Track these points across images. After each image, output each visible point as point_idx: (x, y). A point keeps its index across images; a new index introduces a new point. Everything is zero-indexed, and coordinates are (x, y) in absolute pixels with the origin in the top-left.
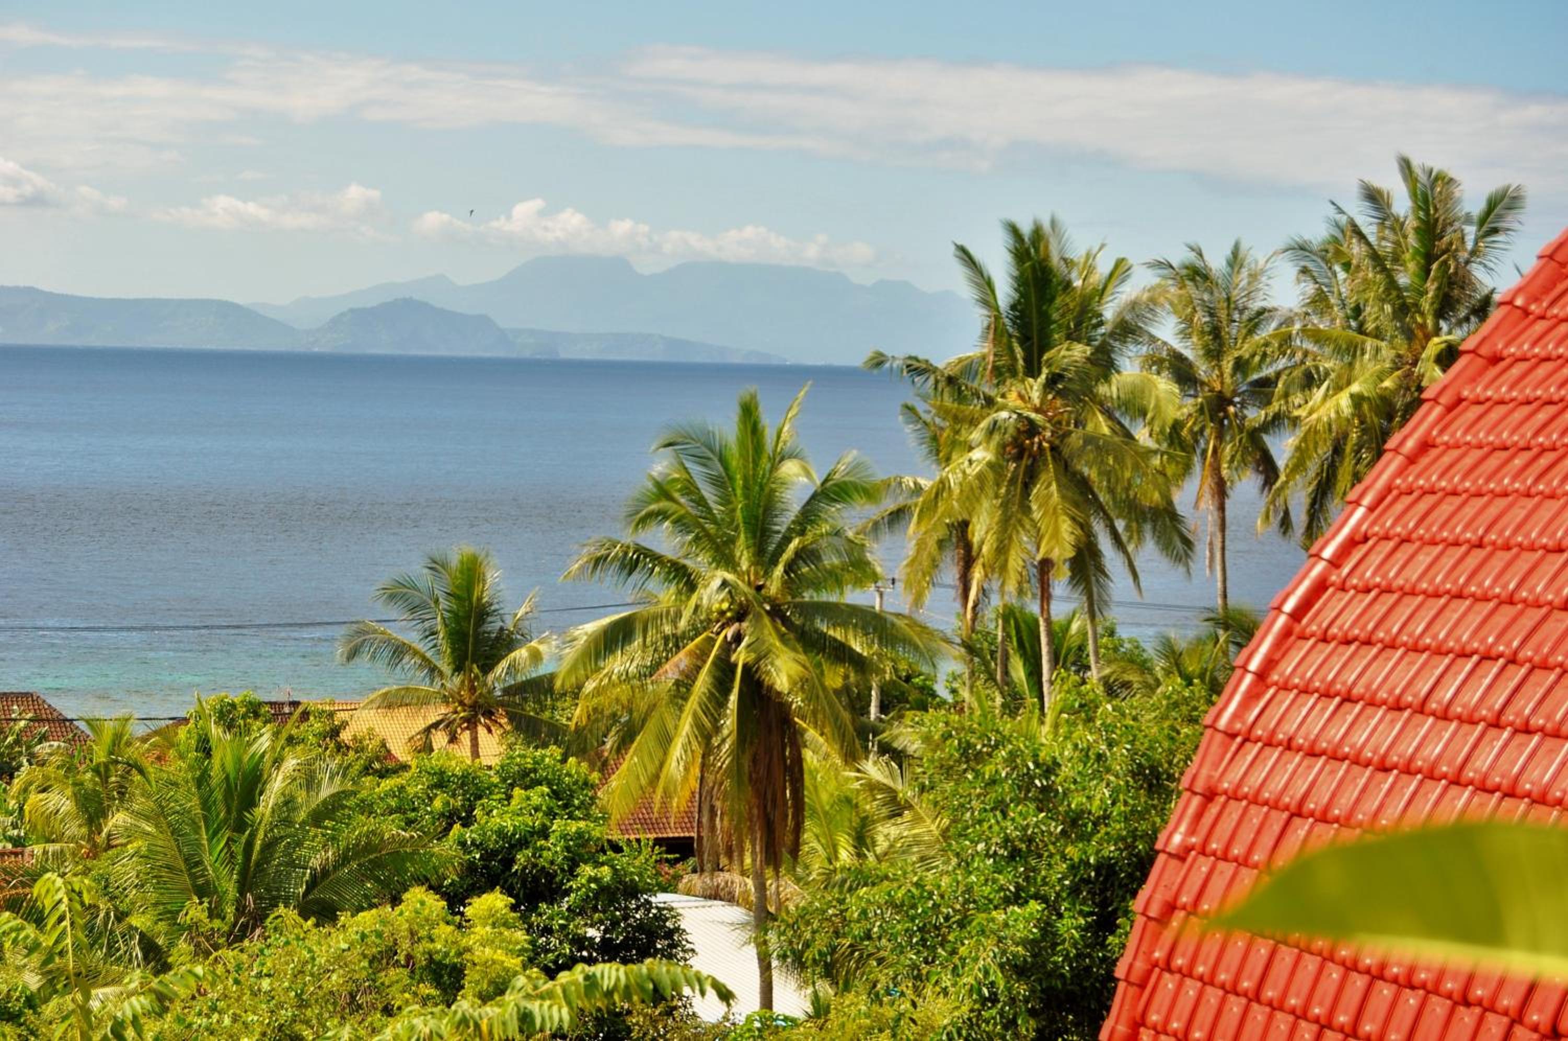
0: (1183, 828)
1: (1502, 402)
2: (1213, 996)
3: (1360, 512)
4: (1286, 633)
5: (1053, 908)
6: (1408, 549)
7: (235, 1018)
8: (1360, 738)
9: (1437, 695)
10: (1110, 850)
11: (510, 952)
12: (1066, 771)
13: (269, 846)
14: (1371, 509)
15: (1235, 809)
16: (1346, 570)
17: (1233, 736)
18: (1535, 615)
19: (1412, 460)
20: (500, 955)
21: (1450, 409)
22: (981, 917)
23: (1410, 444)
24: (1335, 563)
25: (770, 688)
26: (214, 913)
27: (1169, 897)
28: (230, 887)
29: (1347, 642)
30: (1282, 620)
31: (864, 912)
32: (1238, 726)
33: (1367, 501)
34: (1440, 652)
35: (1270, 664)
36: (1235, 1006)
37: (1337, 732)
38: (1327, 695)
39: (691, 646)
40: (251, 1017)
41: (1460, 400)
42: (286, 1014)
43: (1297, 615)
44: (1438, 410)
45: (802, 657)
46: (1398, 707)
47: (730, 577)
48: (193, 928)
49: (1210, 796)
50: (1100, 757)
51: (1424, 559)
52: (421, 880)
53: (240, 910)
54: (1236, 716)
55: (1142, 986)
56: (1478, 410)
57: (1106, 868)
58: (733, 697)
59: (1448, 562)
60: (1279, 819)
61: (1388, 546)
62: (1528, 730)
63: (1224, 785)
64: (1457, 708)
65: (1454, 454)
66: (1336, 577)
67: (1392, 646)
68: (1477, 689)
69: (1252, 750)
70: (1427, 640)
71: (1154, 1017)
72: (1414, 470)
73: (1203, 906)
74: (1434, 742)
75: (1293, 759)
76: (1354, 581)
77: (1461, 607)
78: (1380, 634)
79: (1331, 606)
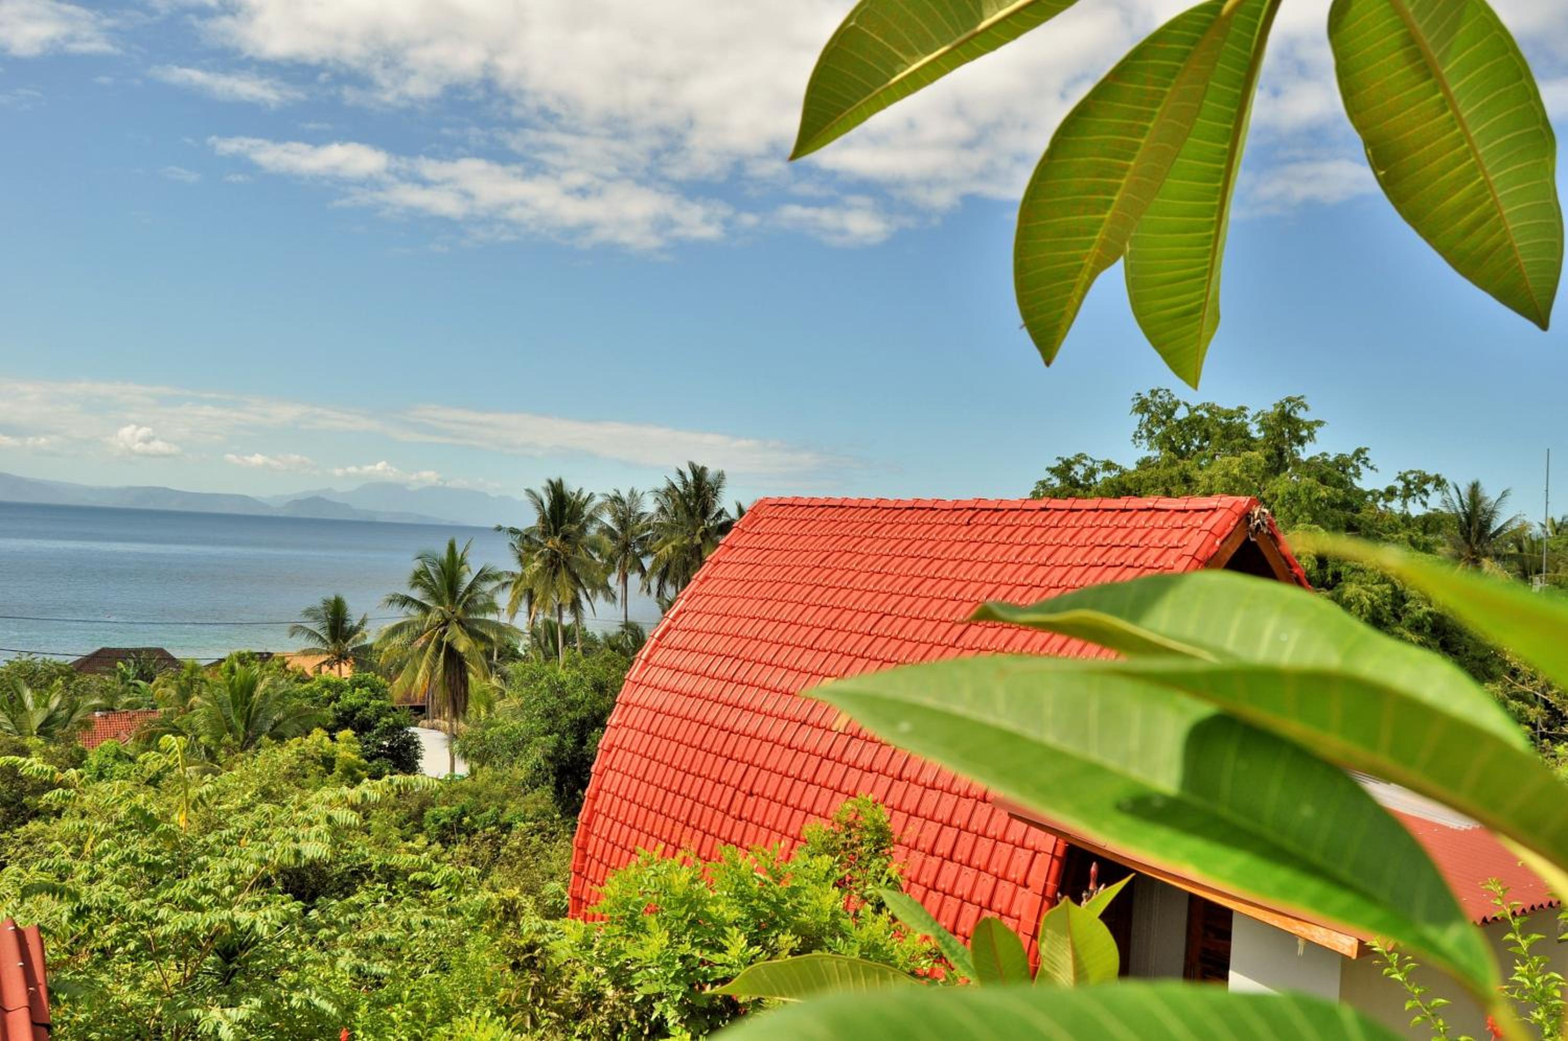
0: (617, 717)
1: (734, 563)
2: (627, 779)
3: (683, 601)
4: (656, 645)
5: (563, 735)
6: (700, 616)
7: (245, 784)
8: (681, 685)
9: (710, 670)
10: (585, 714)
11: (354, 753)
12: (570, 685)
13: (258, 712)
14: (687, 600)
15: (636, 710)
16: (678, 622)
17: (636, 683)
18: (745, 641)
19: (701, 583)
20: (349, 755)
21: (715, 565)
22: (536, 740)
23: (701, 577)
24: (674, 620)
25: (456, 651)
26: (235, 738)
27: (611, 742)
28: (241, 727)
29: (678, 649)
30: (654, 641)
31: (492, 737)
32: (637, 680)
33: (685, 597)
34: (711, 654)
35: (649, 656)
36: (635, 782)
37: (673, 682)
38: (670, 668)
39: (426, 635)
40: (252, 784)
41: (719, 562)
42: (265, 783)
43: (659, 639)
44: (711, 565)
45: (469, 639)
46: (696, 674)
47: (442, 608)
48: (227, 746)
49: (627, 705)
50: (581, 680)
51: (705, 620)
52: (319, 725)
53: (246, 737)
54: (637, 676)
55: (601, 775)
56: (725, 566)
57: (583, 722)
58: (442, 654)
59: (714, 621)
60: (652, 714)
61: (693, 614)
62: (742, 683)
63: (632, 701)
64: (717, 675)
65: (716, 581)
66: (674, 625)
67: (694, 651)
68: (724, 668)
69: (642, 688)
70: (706, 650)
71: (605, 787)
72: (703, 586)
73: (624, 746)
74: (708, 687)
75: (657, 692)
76: (680, 627)
77: (719, 637)
78: (689, 647)
79: (671, 636)
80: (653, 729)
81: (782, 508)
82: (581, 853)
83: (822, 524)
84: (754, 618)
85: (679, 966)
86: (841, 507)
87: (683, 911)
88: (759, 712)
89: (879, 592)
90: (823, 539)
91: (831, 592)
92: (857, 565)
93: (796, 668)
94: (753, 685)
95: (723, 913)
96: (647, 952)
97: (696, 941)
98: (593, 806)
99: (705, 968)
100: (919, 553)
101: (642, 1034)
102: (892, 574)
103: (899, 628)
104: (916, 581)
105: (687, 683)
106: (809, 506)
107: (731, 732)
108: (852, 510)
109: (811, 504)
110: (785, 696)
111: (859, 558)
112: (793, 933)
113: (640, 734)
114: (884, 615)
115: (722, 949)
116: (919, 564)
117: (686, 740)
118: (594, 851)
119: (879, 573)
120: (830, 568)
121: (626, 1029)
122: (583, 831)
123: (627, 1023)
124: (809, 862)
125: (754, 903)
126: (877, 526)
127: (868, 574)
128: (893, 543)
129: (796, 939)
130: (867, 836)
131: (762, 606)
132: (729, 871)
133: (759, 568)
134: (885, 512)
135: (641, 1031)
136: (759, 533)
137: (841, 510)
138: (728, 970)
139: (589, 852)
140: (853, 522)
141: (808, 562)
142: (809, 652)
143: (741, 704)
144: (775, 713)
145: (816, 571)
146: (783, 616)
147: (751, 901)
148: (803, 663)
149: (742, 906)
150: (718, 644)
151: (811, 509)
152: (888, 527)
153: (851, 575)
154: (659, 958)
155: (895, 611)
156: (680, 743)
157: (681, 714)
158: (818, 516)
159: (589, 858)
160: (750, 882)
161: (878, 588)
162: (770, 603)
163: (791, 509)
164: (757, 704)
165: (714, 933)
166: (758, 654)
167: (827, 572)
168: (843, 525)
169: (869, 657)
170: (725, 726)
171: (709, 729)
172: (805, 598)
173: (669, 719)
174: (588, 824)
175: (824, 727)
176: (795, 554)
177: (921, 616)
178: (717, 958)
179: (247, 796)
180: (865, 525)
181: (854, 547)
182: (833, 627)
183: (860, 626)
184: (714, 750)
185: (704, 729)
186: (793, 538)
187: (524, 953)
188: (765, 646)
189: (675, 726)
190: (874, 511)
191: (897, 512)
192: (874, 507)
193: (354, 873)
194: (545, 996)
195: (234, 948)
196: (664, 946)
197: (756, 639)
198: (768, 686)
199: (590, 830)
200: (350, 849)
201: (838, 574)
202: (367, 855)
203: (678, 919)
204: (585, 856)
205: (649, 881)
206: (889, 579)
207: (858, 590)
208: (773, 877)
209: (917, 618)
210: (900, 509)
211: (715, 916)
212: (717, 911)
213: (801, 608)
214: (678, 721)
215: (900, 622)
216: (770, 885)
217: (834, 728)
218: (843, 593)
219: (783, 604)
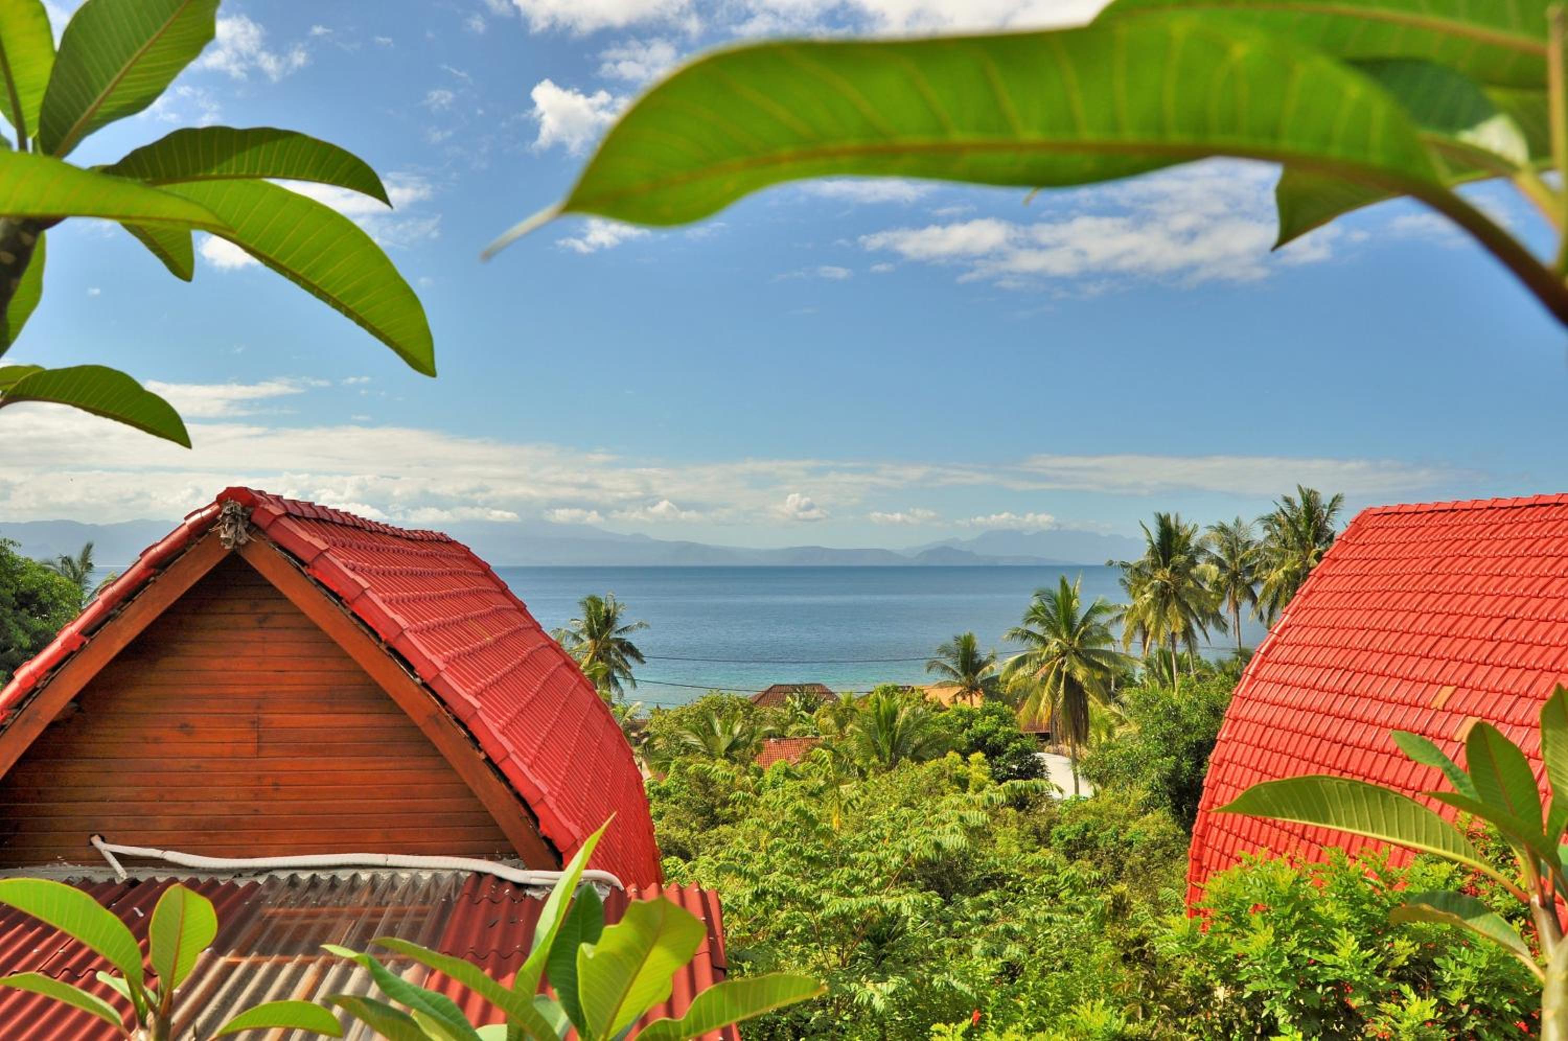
0: (1226, 731)
1: (1339, 575)
3: (1288, 616)
4: (1262, 661)
5: (1180, 758)
6: (1306, 630)
7: (891, 797)
8: (1290, 698)
9: (1319, 682)
10: (1200, 737)
11: (985, 774)
12: (1184, 709)
13: (901, 737)
14: (1292, 615)
15: (1245, 724)
16: (1283, 637)
17: (1244, 698)
18: (1355, 653)
19: (1306, 597)
20: (981, 776)
21: (1319, 578)
22: (1153, 762)
23: (1305, 592)
24: (1279, 635)
25: (1076, 680)
26: (882, 760)
27: (1222, 756)
28: (887, 750)
29: (1285, 664)
30: (1260, 656)
31: (1111, 759)
32: (1245, 695)
33: (1290, 612)
34: (1319, 667)
35: (1256, 672)
37: (1282, 696)
38: (1278, 683)
39: (1047, 665)
40: (896, 797)
41: (1323, 575)
42: (908, 796)
43: (1266, 654)
44: (1315, 579)
45: (1086, 669)
46: (1305, 687)
47: (1060, 641)
48: (874, 765)
49: (1236, 720)
50: (1195, 704)
51: (1312, 633)
52: (952, 749)
53: (891, 759)
54: (1244, 691)
55: (1213, 789)
56: (1329, 579)
57: (1199, 744)
58: (1062, 684)
59: (1321, 634)
60: (1262, 728)
61: (1298, 629)
62: (1354, 695)
63: (1241, 716)
64: (1327, 688)
65: (1322, 595)
66: (1279, 640)
67: (1301, 665)
68: (1334, 680)
69: (1250, 703)
70: (1314, 663)
71: (1218, 800)
72: (1307, 601)
73: (1235, 760)
74: (1319, 700)
75: (1266, 706)
76: (1286, 641)
77: (1327, 650)
78: (1297, 661)
79: (1278, 651)
80: (1263, 743)
81: (1387, 517)
82: (1196, 864)
83: (1432, 530)
84: (1363, 629)
85: (1286, 963)
86: (1453, 510)
87: (1288, 910)
88: (1373, 724)
89: (1500, 595)
90: (1434, 545)
91: (1446, 598)
92: (1473, 569)
93: (1411, 677)
94: (1365, 697)
95: (1332, 914)
96: (1252, 948)
97: (1305, 940)
98: (1206, 818)
99: (1315, 968)
100: (1544, 551)
101: (1254, 1033)
102: (1514, 576)
103: (1525, 632)
104: (1542, 582)
105: (1296, 697)
106: (1416, 513)
107: (1344, 745)
108: (1465, 513)
109: (1419, 510)
110: (1400, 707)
111: (1475, 561)
112: (1409, 939)
113: (1251, 749)
114: (1508, 619)
115: (1332, 950)
116: (1545, 563)
117: (1298, 754)
118: (1210, 863)
119: (1499, 575)
120: (1443, 574)
121: (1237, 1027)
122: (1198, 844)
123: (1240, 1022)
124: (1425, 869)
125: (1366, 907)
126: (1493, 527)
127: (1486, 578)
128: (1512, 543)
129: (1414, 945)
130: (1492, 845)
131: (1370, 617)
132: (1336, 872)
133: (1366, 579)
134: (1503, 511)
135: (1253, 1029)
136: (1364, 544)
137: (1452, 514)
138: (1339, 972)
139: (1205, 863)
140: (1466, 525)
141: (1419, 569)
142: (1424, 660)
143: (1354, 716)
144: (1390, 723)
145: (1427, 579)
146: (1395, 624)
147: (1362, 904)
148: (1419, 672)
149: (1353, 909)
150: (1325, 657)
151: (1419, 516)
152: (1507, 527)
153: (1467, 579)
154: (1265, 955)
155: (1521, 614)
156: (1292, 756)
157: (1292, 727)
158: (1427, 521)
159: (1204, 870)
160: (1360, 885)
161: (1498, 591)
162: (1380, 613)
163: (1397, 517)
164: (1370, 715)
165: (1324, 934)
166: (1370, 665)
167: (1440, 578)
168: (1455, 528)
169: (1492, 664)
170: (1339, 738)
171: (1321, 742)
172: (1417, 606)
173: (1279, 733)
174: (1202, 836)
175: (1446, 738)
176: (1404, 562)
177: (1550, 618)
178: (1327, 959)
179: (892, 808)
180: (1481, 528)
181: (1468, 551)
182: (1450, 634)
183: (1480, 632)
184: (1328, 762)
185: (1316, 741)
186: (1401, 546)
187: (1133, 946)
188: (1376, 657)
189: (1285, 740)
190: (1489, 512)
191: (1516, 511)
192: (1489, 508)
193: (987, 881)
194: (1156, 989)
195: (883, 937)
196: (1271, 943)
197: (1366, 650)
198: (1382, 697)
199: (1204, 842)
200: (983, 858)
201: (1453, 579)
202: (998, 864)
203: (1284, 918)
204: (1201, 867)
205: (1254, 882)
206: (1511, 581)
207: (1476, 594)
208: (1385, 882)
209: (1547, 620)
210: (1520, 507)
211: (1324, 916)
212: (1326, 911)
213: (1413, 616)
214: (1288, 734)
215: (1526, 625)
216: (1382, 889)
217: (1456, 739)
218: (1459, 599)
219: (1394, 613)
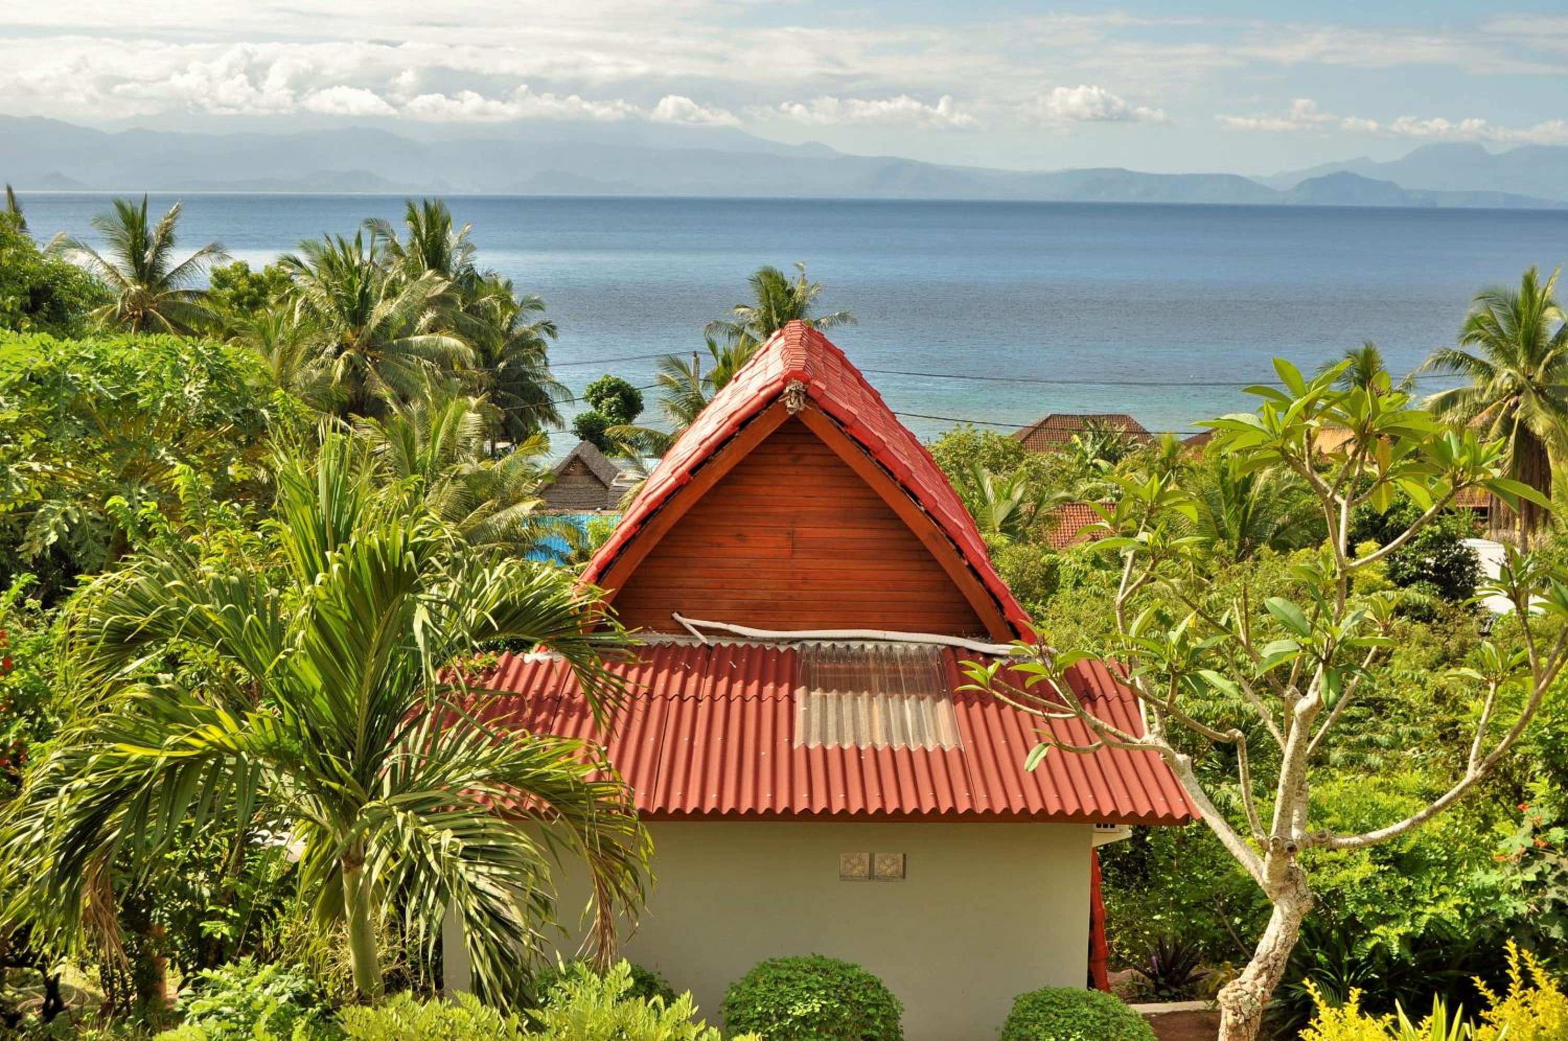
11: (1378, 572)
13: (1256, 513)
20: (1372, 574)
25: (1533, 433)
26: (1230, 547)
28: (1235, 531)
39: (1490, 408)
45: (1553, 417)
47: (1513, 371)
48: (1220, 554)
53: (1242, 545)
58: (1513, 437)
